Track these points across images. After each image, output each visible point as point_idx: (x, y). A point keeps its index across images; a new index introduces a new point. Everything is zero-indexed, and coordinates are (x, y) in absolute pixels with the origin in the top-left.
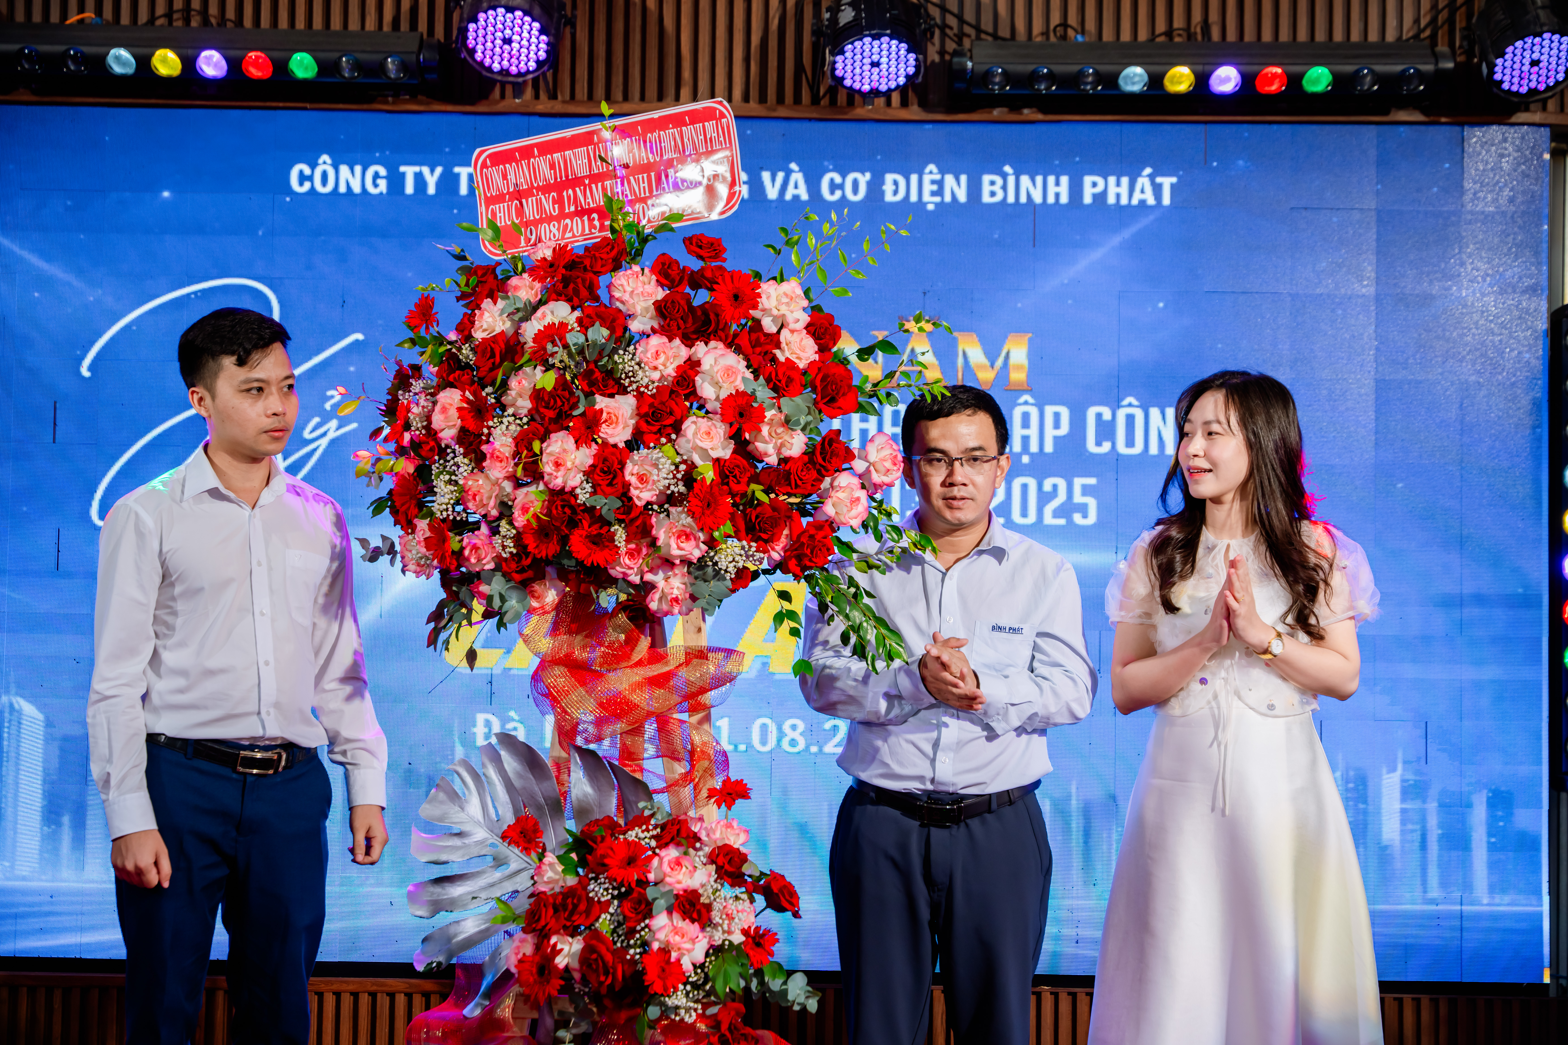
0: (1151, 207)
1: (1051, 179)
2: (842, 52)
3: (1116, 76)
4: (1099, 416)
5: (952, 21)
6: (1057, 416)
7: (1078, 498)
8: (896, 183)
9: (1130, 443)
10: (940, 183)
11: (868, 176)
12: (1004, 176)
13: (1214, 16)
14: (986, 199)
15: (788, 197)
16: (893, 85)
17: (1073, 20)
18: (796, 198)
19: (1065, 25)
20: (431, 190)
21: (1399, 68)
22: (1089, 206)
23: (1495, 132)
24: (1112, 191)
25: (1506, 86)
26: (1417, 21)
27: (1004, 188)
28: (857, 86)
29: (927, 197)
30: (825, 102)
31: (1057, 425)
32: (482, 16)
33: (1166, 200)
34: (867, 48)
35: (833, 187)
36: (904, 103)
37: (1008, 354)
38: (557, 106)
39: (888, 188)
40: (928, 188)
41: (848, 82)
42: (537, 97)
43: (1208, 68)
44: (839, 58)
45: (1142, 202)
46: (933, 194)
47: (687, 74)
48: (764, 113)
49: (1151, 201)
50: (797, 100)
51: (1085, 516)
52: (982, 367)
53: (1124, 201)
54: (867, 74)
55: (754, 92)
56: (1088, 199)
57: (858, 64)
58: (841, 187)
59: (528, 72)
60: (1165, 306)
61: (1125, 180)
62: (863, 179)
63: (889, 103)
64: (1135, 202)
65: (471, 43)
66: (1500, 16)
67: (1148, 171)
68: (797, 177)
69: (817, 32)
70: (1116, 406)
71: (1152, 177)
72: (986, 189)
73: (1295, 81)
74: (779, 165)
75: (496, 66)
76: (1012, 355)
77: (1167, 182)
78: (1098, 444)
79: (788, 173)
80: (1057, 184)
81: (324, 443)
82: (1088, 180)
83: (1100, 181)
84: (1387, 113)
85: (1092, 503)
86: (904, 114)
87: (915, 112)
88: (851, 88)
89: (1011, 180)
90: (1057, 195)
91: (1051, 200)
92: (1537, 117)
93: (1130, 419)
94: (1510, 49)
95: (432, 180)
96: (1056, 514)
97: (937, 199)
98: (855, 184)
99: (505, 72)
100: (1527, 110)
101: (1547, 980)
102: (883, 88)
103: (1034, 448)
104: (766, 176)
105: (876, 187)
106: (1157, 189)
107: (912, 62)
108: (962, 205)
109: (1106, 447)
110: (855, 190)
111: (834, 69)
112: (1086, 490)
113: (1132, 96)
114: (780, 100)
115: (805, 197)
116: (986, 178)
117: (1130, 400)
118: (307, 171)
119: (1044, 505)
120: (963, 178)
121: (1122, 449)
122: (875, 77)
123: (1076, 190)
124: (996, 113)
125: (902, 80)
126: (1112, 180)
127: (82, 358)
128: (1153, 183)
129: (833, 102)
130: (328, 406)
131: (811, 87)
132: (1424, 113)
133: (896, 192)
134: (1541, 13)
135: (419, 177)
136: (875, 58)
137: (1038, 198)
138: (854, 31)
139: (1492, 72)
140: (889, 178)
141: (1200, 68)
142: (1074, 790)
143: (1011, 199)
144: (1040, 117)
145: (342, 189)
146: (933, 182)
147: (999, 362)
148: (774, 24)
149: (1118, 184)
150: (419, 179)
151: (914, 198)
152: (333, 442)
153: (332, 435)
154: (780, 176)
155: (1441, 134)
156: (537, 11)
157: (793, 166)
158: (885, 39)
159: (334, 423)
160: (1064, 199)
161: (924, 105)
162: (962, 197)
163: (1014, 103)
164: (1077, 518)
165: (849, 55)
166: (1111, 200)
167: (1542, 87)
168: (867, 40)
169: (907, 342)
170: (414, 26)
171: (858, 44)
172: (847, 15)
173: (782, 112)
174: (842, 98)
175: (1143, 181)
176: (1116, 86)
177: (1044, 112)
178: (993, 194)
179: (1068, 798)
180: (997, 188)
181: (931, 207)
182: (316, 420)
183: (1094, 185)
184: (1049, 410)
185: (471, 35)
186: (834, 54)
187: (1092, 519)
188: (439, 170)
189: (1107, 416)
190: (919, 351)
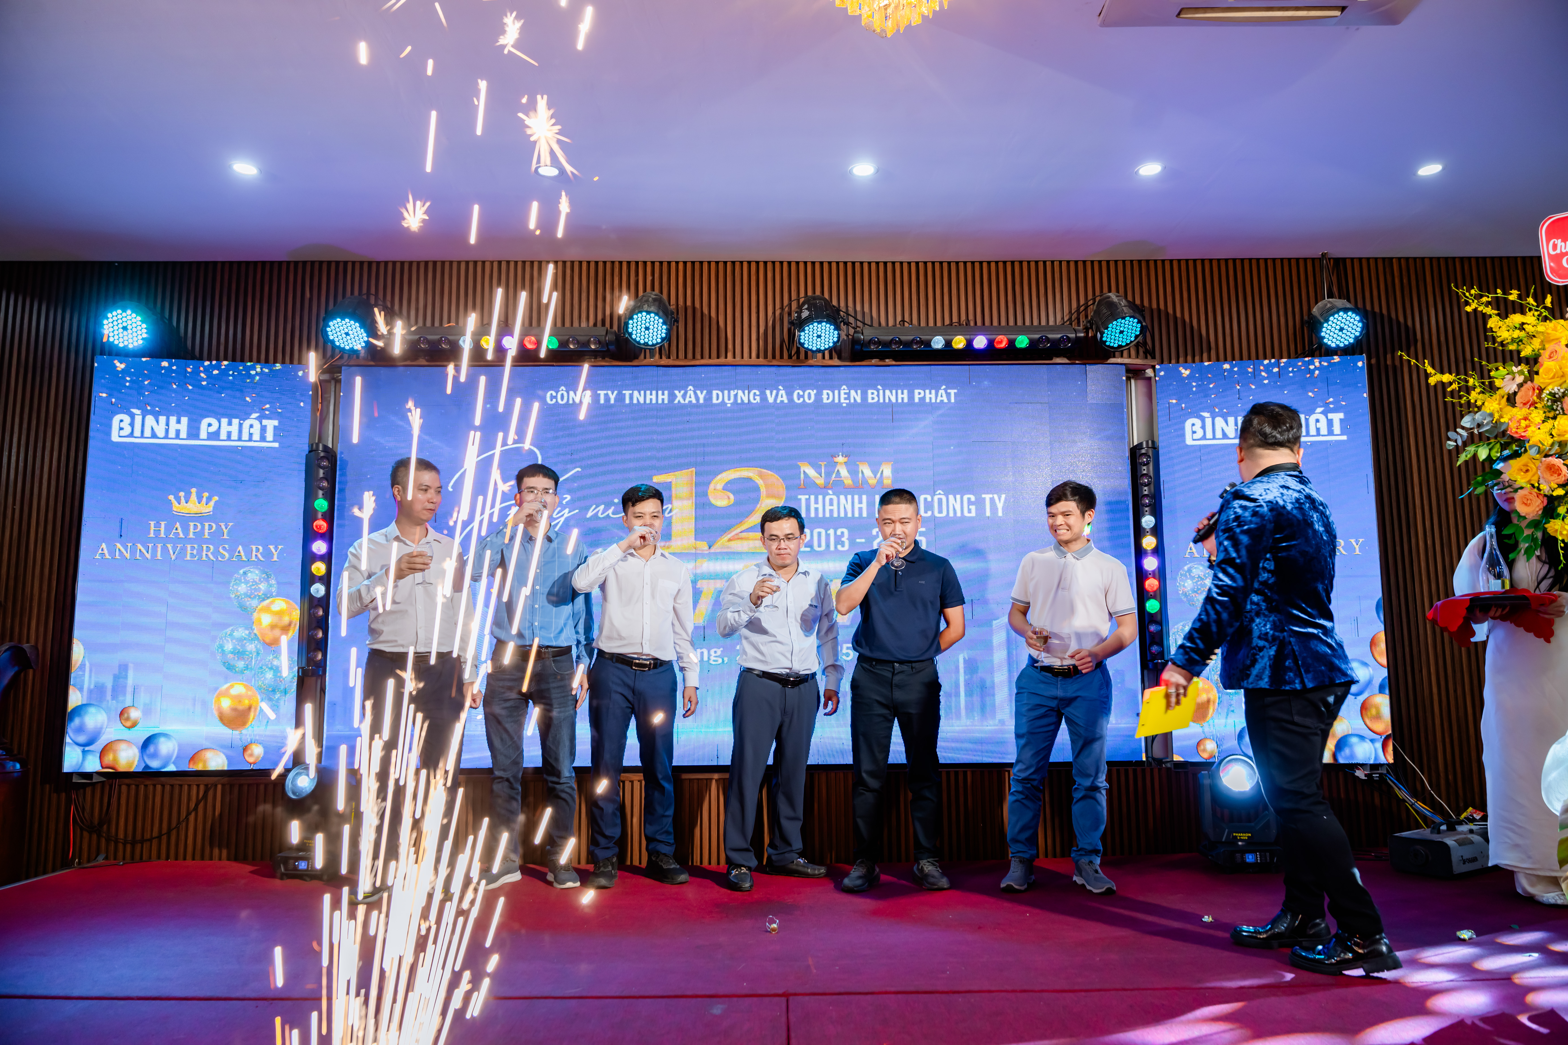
0: (946, 403)
1: (900, 392)
2: (804, 330)
3: (930, 341)
4: (925, 499)
5: (851, 320)
8: (828, 394)
9: (940, 511)
10: (849, 394)
11: (815, 391)
12: (878, 391)
13: (971, 317)
14: (870, 401)
15: (778, 401)
16: (827, 347)
17: (907, 318)
18: (782, 402)
19: (903, 321)
20: (612, 401)
21: (1059, 336)
22: (917, 403)
23: (1099, 368)
24: (928, 396)
25: (1107, 344)
26: (1063, 318)
27: (878, 396)
28: (810, 347)
29: (842, 400)
30: (795, 358)
32: (635, 316)
33: (953, 400)
34: (815, 328)
35: (799, 397)
36: (831, 358)
38: (670, 362)
39: (825, 396)
40: (843, 396)
41: (806, 346)
42: (661, 358)
43: (972, 337)
44: (802, 334)
45: (942, 401)
46: (845, 399)
47: (730, 346)
48: (766, 363)
49: (946, 401)
50: (782, 357)
52: (871, 478)
53: (933, 401)
54: (815, 342)
55: (762, 354)
56: (917, 400)
57: (811, 337)
58: (803, 396)
59: (657, 343)
60: (954, 449)
61: (933, 392)
62: (813, 393)
63: (824, 357)
64: (938, 401)
65: (630, 330)
66: (1105, 311)
67: (944, 387)
68: (782, 392)
69: (791, 323)
70: (933, 495)
71: (945, 390)
72: (870, 396)
73: (1012, 343)
74: (774, 387)
75: (642, 342)
77: (953, 392)
78: (926, 512)
79: (778, 390)
80: (902, 393)
81: (562, 519)
82: (916, 391)
83: (922, 392)
84: (1051, 359)
86: (831, 363)
87: (836, 362)
88: (807, 348)
89: (881, 392)
90: (903, 399)
91: (900, 401)
92: (1119, 360)
93: (940, 500)
94: (1110, 325)
95: (612, 397)
97: (847, 401)
98: (809, 394)
99: (646, 344)
100: (1114, 357)
101: (1144, 759)
102: (822, 348)
104: (768, 392)
105: (819, 396)
106: (948, 395)
107: (836, 336)
108: (859, 404)
109: (929, 513)
110: (809, 398)
111: (800, 339)
113: (937, 351)
114: (774, 357)
115: (786, 401)
116: (870, 392)
117: (939, 491)
118: (554, 394)
120: (859, 392)
121: (937, 515)
122: (819, 343)
123: (911, 396)
124: (874, 361)
125: (831, 345)
126: (927, 391)
127: (449, 482)
128: (946, 392)
129: (798, 357)
130: (564, 502)
131: (788, 350)
132: (1069, 359)
133: (828, 399)
134: (1124, 308)
135: (606, 395)
136: (819, 333)
137: (893, 400)
138: (809, 320)
139: (1102, 337)
140: (825, 392)
141: (968, 337)
143: (881, 401)
144: (894, 363)
145: (571, 402)
146: (845, 394)
148: (770, 323)
149: (930, 393)
150: (607, 397)
151: (836, 401)
152: (567, 519)
153: (566, 515)
154: (774, 392)
155: (1076, 369)
156: (661, 313)
157: (780, 387)
158: (824, 324)
159: (567, 510)
160: (906, 400)
161: (840, 358)
162: (859, 400)
163: (881, 356)
165: (807, 332)
166: (928, 400)
167: (1124, 344)
168: (815, 324)
169: (835, 467)
170: (603, 324)
171: (811, 326)
172: (805, 314)
173: (775, 362)
174: (802, 356)
175: (942, 392)
176: (930, 346)
177: (896, 361)
178: (873, 399)
180: (875, 396)
181: (844, 405)
182: (559, 509)
183: (919, 393)
185: (630, 326)
186: (799, 331)
188: (616, 392)
189: (929, 499)
190: (841, 471)
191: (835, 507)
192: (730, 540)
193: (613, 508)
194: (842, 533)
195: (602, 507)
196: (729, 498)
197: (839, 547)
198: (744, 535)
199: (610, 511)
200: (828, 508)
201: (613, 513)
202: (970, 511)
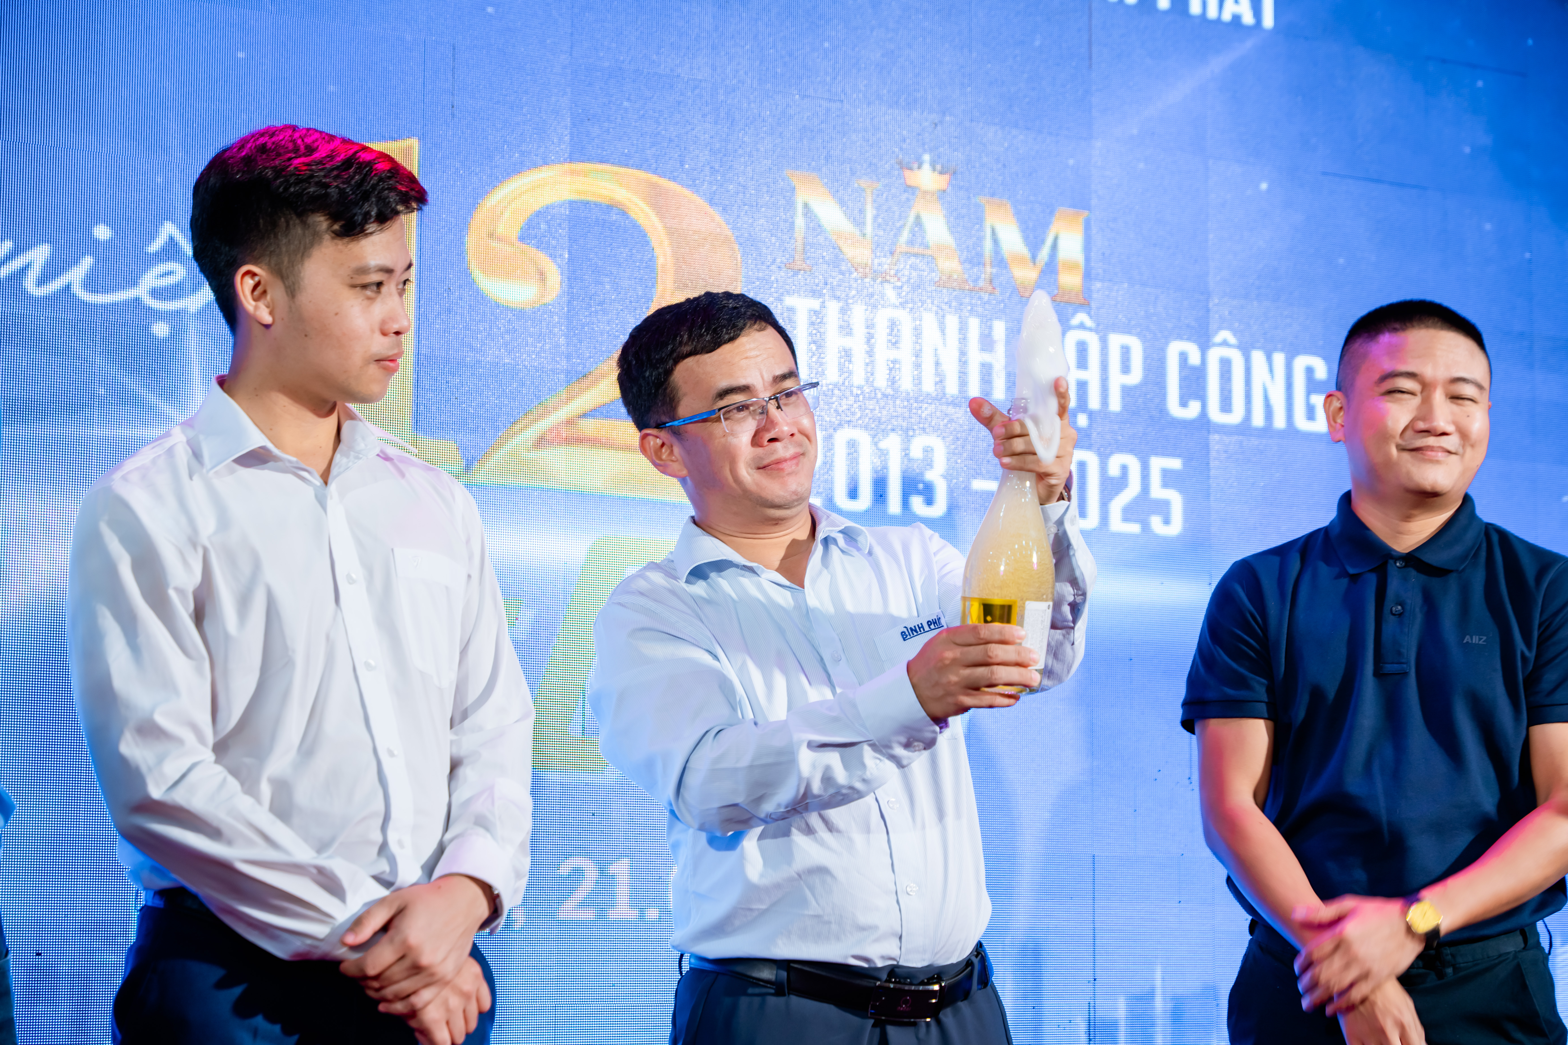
0: (1249, 28)
4: (1183, 357)
6: (1126, 351)
7: (1157, 492)
9: (1226, 405)
22: (1166, 13)
31: (1126, 368)
33: (1268, 21)
37: (1056, 239)
45: (1236, 18)
49: (1248, 19)
51: (1167, 521)
52: (1019, 260)
53: (1212, 12)
56: (1163, 2)
60: (1269, 191)
64: (1227, 17)
70: (1205, 343)
76: (1061, 244)
78: (1184, 404)
85: (1175, 498)
93: (1226, 365)
96: (1128, 514)
103: (1094, 403)
109: (1194, 408)
112: (1169, 478)
117: (1224, 334)
119: (1111, 499)
121: (1214, 413)
142: (1158, 983)
147: (1044, 253)
164: (1156, 523)
169: (909, 203)
179: (1150, 996)
184: (1116, 340)
187: (1176, 528)
189: (1195, 359)
190: (926, 218)
191: (905, 353)
192: (541, 442)
193: (87, 262)
194: (928, 450)
195: (39, 255)
196: (542, 276)
197: (917, 503)
198: (589, 426)
199: (76, 275)
200: (883, 353)
201: (91, 283)
202: (1311, 414)
